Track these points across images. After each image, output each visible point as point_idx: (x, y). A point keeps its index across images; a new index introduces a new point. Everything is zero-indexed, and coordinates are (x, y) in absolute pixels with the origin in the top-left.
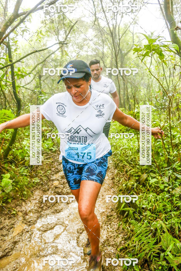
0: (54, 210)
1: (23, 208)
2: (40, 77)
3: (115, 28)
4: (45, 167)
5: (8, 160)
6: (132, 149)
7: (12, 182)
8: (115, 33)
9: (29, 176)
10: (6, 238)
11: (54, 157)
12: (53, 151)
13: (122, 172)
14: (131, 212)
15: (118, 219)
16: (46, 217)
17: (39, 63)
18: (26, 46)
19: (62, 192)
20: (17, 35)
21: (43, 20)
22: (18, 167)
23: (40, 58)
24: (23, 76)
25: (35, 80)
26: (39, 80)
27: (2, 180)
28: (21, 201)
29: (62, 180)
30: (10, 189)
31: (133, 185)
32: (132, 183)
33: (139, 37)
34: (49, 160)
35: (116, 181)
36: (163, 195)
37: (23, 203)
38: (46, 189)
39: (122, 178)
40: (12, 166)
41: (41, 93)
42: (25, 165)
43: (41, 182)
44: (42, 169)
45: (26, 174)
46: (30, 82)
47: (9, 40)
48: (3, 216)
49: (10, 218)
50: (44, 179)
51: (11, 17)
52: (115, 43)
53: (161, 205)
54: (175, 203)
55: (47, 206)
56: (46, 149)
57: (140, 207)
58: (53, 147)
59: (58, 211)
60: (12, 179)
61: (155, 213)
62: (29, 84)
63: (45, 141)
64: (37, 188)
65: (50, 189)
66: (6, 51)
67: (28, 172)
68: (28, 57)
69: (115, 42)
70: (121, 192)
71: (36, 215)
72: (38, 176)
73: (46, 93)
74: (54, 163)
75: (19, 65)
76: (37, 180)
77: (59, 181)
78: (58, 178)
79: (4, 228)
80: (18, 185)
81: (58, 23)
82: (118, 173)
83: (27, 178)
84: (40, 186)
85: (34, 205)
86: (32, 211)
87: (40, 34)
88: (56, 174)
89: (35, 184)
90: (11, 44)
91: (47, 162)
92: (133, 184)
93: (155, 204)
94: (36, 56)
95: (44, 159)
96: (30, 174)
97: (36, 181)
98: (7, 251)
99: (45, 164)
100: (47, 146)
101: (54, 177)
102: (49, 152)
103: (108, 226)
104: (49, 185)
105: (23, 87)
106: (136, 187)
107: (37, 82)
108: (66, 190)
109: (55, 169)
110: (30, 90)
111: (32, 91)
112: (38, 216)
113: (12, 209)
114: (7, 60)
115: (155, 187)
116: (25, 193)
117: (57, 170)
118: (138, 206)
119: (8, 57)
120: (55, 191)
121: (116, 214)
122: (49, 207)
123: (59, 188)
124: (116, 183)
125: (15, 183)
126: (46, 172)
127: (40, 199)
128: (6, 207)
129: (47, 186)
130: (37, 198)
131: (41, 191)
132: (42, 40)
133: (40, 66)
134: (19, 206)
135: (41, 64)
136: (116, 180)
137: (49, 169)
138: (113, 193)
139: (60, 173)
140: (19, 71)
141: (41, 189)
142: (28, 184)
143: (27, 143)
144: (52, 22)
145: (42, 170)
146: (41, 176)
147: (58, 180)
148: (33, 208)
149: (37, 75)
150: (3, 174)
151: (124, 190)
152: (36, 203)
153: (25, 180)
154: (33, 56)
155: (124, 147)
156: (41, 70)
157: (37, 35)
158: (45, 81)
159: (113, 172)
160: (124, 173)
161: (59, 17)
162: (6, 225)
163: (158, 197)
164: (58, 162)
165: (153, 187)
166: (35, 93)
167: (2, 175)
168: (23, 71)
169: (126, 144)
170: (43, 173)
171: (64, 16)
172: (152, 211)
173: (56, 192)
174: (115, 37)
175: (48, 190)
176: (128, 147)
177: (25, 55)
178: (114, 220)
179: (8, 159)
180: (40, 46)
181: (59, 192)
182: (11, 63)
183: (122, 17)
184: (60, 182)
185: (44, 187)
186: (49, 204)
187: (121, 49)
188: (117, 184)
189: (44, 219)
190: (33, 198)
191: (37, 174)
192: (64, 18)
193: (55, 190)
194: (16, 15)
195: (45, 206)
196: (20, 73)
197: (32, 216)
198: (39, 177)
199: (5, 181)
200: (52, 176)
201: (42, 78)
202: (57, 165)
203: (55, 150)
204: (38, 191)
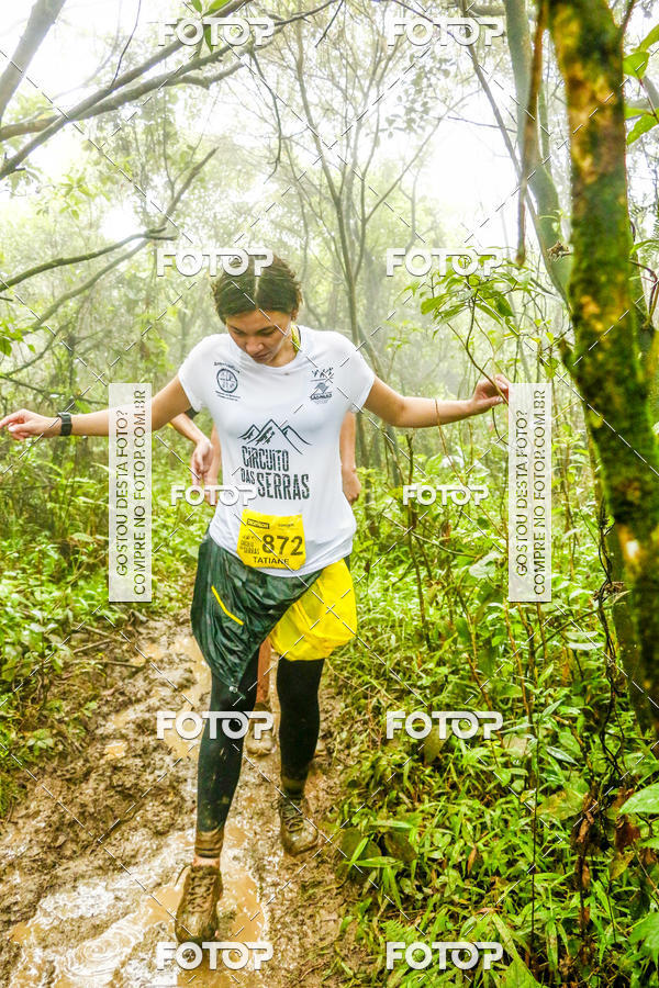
0: (105, 860)
3: (347, 182)
4: (76, 688)
6: (401, 626)
8: (349, 198)
9: (17, 722)
11: (110, 648)
12: (109, 622)
13: (360, 713)
14: (390, 874)
15: (340, 897)
16: (74, 887)
17: (68, 291)
19: (137, 785)
23: (75, 275)
24: (5, 347)
25: (53, 353)
26: (67, 353)
29: (141, 738)
31: (400, 766)
32: (397, 757)
33: (435, 212)
34: (92, 660)
35: (338, 747)
36: (504, 806)
38: (80, 773)
39: (360, 733)
43: (61, 747)
44: (64, 693)
46: (34, 362)
50: (70, 736)
52: (346, 233)
53: (499, 845)
54: (549, 838)
55: (77, 843)
56: (83, 616)
57: (422, 854)
58: (111, 609)
59: (119, 863)
61: (475, 878)
62: (30, 368)
63: (81, 584)
64: (43, 769)
65: (93, 775)
67: (11, 704)
69: (349, 228)
70: (356, 791)
72: (49, 721)
73: (91, 403)
74: (113, 671)
76: (42, 739)
77: (127, 740)
78: (124, 731)
81: (147, 153)
82: (347, 713)
83: (6, 731)
84: (56, 763)
85: (28, 838)
86: (19, 864)
87: (76, 192)
88: (117, 711)
89: (37, 753)
91: (83, 665)
92: (400, 761)
93: (475, 842)
95: (76, 655)
96: (17, 715)
97: (40, 744)
99: (77, 676)
100: (87, 603)
101: (108, 725)
102: (96, 628)
103: (302, 923)
104: (90, 759)
105: (7, 377)
106: (410, 772)
107: (59, 360)
108: (151, 778)
109: (113, 694)
110: (32, 388)
111: (40, 391)
112: (41, 886)
115: (477, 774)
117: (121, 699)
118: (417, 849)
120: (111, 781)
121: (333, 876)
122: (85, 848)
123: (124, 770)
124: (340, 751)
126: (81, 705)
127: (53, 812)
129: (81, 762)
130: (41, 808)
131: (58, 783)
133: (72, 304)
135: (77, 297)
136: (338, 740)
137: (91, 693)
138: (328, 793)
139: (131, 709)
141: (59, 773)
142: (10, 754)
143: (10, 593)
144: (125, 147)
145: (64, 699)
146: (60, 721)
147: (123, 737)
148: (22, 850)
149: (61, 336)
151: (368, 784)
152: (37, 831)
155: (371, 616)
156: (77, 318)
157: (67, 193)
158: (90, 356)
159: (330, 708)
160: (367, 717)
161: (149, 131)
163: (488, 813)
164: (126, 666)
165: (470, 775)
169: (376, 603)
170: (68, 709)
171: (169, 129)
172: (464, 868)
173: (114, 787)
174: (348, 211)
175: (86, 776)
176: (384, 616)
178: (325, 900)
181: (128, 786)
183: (376, 142)
184: (133, 744)
185: (69, 767)
186: (87, 832)
187: (368, 250)
188: (343, 757)
189: (64, 896)
190: (27, 808)
191: (45, 713)
192: (167, 136)
195: (73, 841)
197: (18, 886)
198: (52, 727)
200: (103, 723)
201: (79, 348)
202: (120, 677)
203: (117, 620)
204: (47, 780)
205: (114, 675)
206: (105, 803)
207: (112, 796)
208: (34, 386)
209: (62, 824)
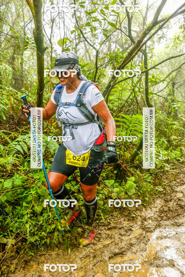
1: (143, 214)
2: (174, 84)
5: (134, 165)
7: (135, 186)
9: (153, 183)
10: (123, 238)
11: (180, 168)
12: (180, 161)
17: (173, 70)
18: (161, 53)
20: (154, 43)
21: (182, 25)
22: (143, 173)
23: (175, 65)
24: (156, 83)
25: (169, 87)
26: (172, 87)
27: (127, 183)
28: (142, 206)
30: (132, 192)
34: (175, 171)
37: (144, 209)
38: (169, 200)
40: (137, 171)
41: (173, 101)
42: (150, 171)
43: (164, 192)
44: (167, 178)
45: (150, 181)
46: (163, 90)
47: (146, 48)
48: (123, 217)
49: (129, 220)
50: (167, 189)
51: (150, 25)
55: (167, 217)
56: (173, 159)
58: (181, 158)
60: (136, 184)
62: (162, 92)
63: (173, 151)
64: (159, 196)
66: (142, 58)
67: (152, 179)
68: (163, 64)
71: (155, 223)
72: (162, 184)
73: (178, 101)
74: (180, 175)
75: (153, 72)
77: (183, 193)
78: (182, 191)
79: (123, 228)
80: (140, 190)
83: (150, 185)
84: (163, 196)
85: (154, 212)
86: (151, 218)
87: (177, 40)
88: (181, 185)
89: (158, 192)
90: (147, 51)
91: (172, 171)
94: (171, 63)
95: (170, 169)
96: (153, 182)
97: (159, 190)
98: (123, 250)
99: (170, 174)
100: (175, 156)
101: (178, 189)
102: (176, 162)
104: (172, 196)
105: (155, 94)
107: (170, 89)
109: (180, 181)
110: (162, 97)
111: (164, 98)
113: (132, 212)
114: (142, 67)
116: (147, 199)
117: (182, 182)
119: (143, 64)
122: (169, 219)
123: (182, 201)
125: (138, 188)
126: (171, 182)
127: (161, 208)
128: (127, 208)
129: (169, 197)
130: (158, 206)
131: (163, 201)
132: (179, 46)
133: (174, 73)
134: (139, 211)
135: (176, 71)
137: (174, 179)
139: (184, 185)
140: (153, 77)
141: (163, 198)
142: (151, 191)
146: (165, 185)
148: (152, 215)
149: (171, 83)
150: (128, 177)
152: (156, 212)
153: (148, 187)
154: (168, 63)
156: (175, 77)
157: (174, 41)
158: (179, 89)
162: (125, 226)
164: (184, 174)
166: (166, 100)
167: (126, 178)
168: (157, 77)
170: (167, 182)
173: (178, 204)
175: (171, 201)
177: (160, 62)
179: (134, 163)
180: (176, 53)
181: (182, 205)
182: (146, 70)
185: (166, 197)
190: (154, 205)
191: (161, 182)
193: (177, 202)
194: (155, 23)
195: (166, 216)
196: (153, 80)
197: (150, 224)
199: (129, 184)
202: (182, 177)
203: (183, 161)
204: (160, 200)
205: (180, 176)
206: (175, 208)
207: (177, 207)
208: (163, 96)
209: (163, 211)
